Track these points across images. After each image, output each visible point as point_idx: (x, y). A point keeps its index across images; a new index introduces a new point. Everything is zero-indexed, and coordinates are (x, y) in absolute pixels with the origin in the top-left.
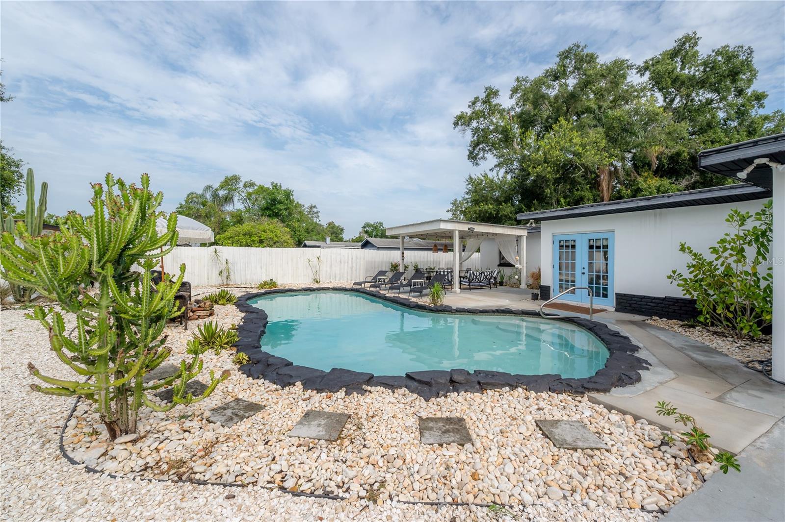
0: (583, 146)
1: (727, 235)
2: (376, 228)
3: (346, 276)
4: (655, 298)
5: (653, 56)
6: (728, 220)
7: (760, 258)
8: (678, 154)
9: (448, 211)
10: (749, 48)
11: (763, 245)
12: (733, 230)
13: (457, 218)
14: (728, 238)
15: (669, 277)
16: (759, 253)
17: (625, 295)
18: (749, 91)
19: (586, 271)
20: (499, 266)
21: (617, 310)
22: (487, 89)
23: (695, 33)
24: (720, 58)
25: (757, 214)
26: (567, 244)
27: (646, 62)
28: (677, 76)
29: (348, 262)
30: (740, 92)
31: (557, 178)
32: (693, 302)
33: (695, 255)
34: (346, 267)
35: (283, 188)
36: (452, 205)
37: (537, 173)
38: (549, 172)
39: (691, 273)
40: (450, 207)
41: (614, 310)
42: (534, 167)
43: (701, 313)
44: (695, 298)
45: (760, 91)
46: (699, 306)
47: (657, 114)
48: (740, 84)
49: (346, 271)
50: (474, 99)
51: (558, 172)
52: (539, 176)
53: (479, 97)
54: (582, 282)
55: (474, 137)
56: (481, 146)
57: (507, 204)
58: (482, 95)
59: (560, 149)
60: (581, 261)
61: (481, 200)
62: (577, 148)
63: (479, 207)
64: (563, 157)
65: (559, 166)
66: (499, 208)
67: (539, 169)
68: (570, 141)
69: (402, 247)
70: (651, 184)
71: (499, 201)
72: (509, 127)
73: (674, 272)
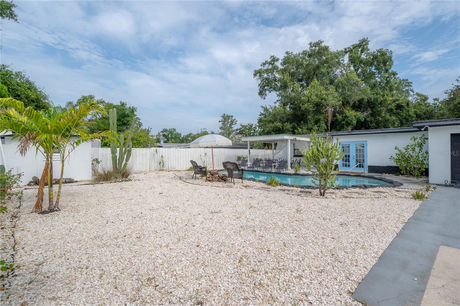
0: (327, 95)
1: (410, 144)
2: (171, 133)
4: (383, 167)
5: (349, 47)
6: (411, 139)
7: (420, 151)
8: (363, 99)
9: (219, 122)
10: (391, 51)
11: (421, 147)
12: (412, 142)
13: (225, 126)
14: (410, 145)
15: (390, 159)
16: (420, 150)
17: (372, 166)
18: (390, 71)
19: (355, 157)
20: (294, 156)
21: (368, 172)
22: (272, 57)
23: (367, 38)
24: (379, 54)
25: (420, 138)
26: (346, 146)
27: (345, 49)
28: (361, 60)
30: (387, 71)
31: (314, 110)
32: (398, 167)
33: (399, 150)
35: (128, 106)
37: (305, 107)
38: (311, 107)
39: (397, 156)
40: (221, 119)
41: (367, 172)
42: (303, 104)
43: (401, 170)
44: (399, 165)
45: (395, 71)
46: (400, 168)
47: (358, 82)
48: (387, 67)
50: (265, 62)
51: (314, 107)
52: (306, 109)
53: (267, 61)
54: (353, 162)
55: (261, 82)
56: (266, 88)
57: (288, 123)
58: (269, 60)
59: (315, 96)
60: (353, 153)
61: (273, 120)
62: (324, 96)
63: (273, 124)
64: (317, 100)
65: (315, 104)
66: (283, 125)
67: (306, 105)
68: (321, 92)
69: (249, 147)
70: (352, 114)
71: (282, 121)
72: (288, 81)
73: (392, 157)
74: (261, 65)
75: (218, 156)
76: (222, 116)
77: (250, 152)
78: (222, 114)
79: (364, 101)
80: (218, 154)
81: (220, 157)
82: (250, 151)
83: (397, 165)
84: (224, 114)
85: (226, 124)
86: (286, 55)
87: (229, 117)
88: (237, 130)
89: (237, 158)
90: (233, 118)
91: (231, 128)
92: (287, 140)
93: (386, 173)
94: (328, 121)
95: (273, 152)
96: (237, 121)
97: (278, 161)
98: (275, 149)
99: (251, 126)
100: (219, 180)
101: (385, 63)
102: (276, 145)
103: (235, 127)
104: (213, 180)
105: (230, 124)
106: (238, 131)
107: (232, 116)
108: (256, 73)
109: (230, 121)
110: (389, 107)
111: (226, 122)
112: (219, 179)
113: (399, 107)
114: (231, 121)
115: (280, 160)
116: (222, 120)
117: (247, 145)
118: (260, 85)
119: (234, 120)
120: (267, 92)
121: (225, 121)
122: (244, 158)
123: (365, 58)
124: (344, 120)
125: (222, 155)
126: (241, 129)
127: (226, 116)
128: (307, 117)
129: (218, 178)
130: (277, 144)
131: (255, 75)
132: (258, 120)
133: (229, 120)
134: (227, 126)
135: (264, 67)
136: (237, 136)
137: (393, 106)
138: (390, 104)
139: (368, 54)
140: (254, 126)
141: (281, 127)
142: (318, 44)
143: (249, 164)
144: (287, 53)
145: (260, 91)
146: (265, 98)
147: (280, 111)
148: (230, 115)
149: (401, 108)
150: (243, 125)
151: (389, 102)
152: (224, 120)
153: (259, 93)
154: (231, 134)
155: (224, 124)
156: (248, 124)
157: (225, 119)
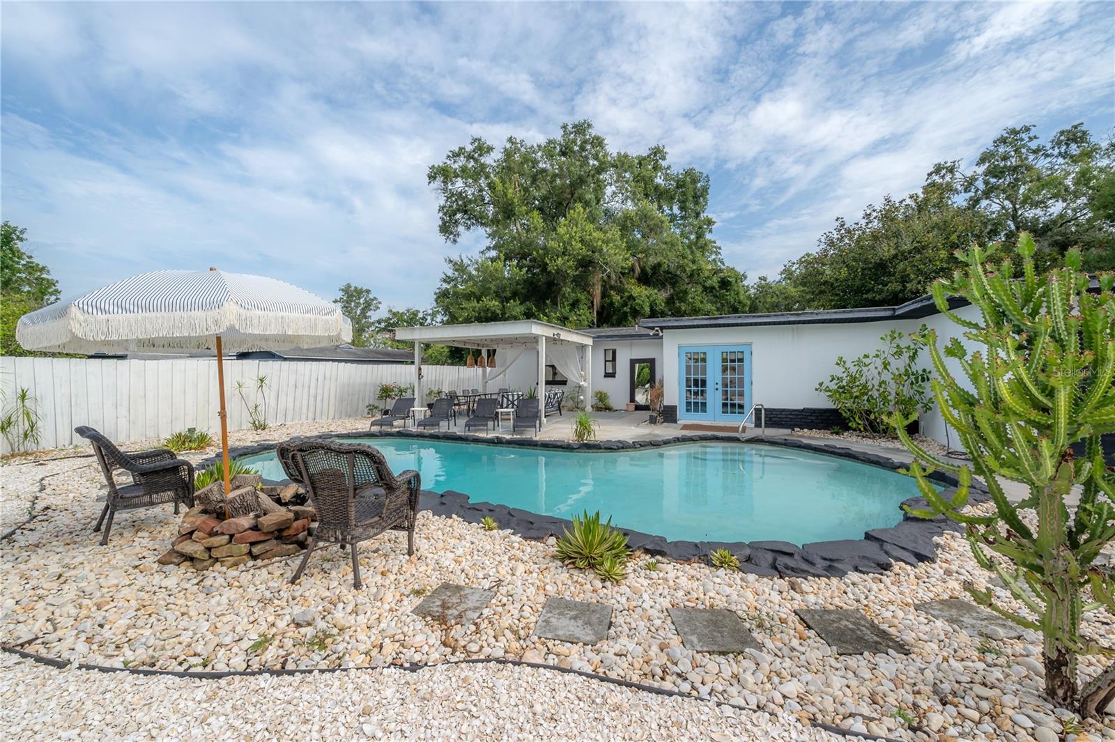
0: (605, 242)
3: (304, 410)
4: (794, 410)
6: (882, 338)
7: (909, 370)
8: (659, 265)
9: (336, 301)
10: (707, 176)
11: (914, 360)
15: (817, 390)
18: (703, 216)
19: (720, 386)
21: (756, 427)
22: (475, 139)
23: (664, 147)
24: (688, 178)
26: (696, 357)
28: (657, 187)
29: (309, 387)
30: (697, 215)
31: (577, 275)
33: (846, 368)
34: (305, 397)
36: (341, 293)
37: (556, 266)
38: (570, 267)
41: (753, 427)
42: (552, 259)
45: (710, 217)
47: (662, 222)
48: (699, 208)
49: (305, 402)
50: (457, 150)
51: (577, 269)
52: (558, 271)
53: (464, 149)
54: (714, 397)
55: (447, 201)
56: (459, 216)
57: (515, 301)
58: (469, 148)
59: (580, 241)
60: (714, 375)
61: (478, 293)
62: (600, 243)
63: (478, 302)
64: (584, 252)
65: (578, 261)
66: (503, 306)
67: (560, 261)
68: (590, 235)
69: (417, 360)
70: (642, 293)
71: (501, 297)
72: (516, 200)
73: (821, 384)
74: (449, 156)
75: (313, 386)
76: (343, 290)
77: (420, 374)
78: (342, 285)
79: (662, 268)
80: (314, 380)
81: (320, 391)
82: (420, 369)
83: (834, 407)
84: (349, 286)
85: (352, 309)
86: (508, 146)
87: (359, 292)
88: (379, 322)
89: (378, 392)
90: (371, 296)
91: (366, 318)
92: (535, 339)
93: (802, 428)
94: (593, 305)
95: (484, 372)
96: (380, 303)
97: (508, 400)
98: (492, 364)
99: (413, 314)
100: (256, 550)
101: (696, 198)
102: (491, 354)
103: (374, 316)
104: (215, 554)
105: (363, 309)
106: (383, 325)
107: (368, 291)
108: (435, 174)
109: (362, 301)
110: (709, 283)
111: (353, 304)
112: (252, 544)
113: (725, 284)
114: (366, 302)
115: (513, 395)
116: (341, 298)
117: (413, 354)
118: (443, 207)
119: (373, 300)
120: (461, 229)
121: (351, 301)
122: (401, 391)
123: (663, 183)
124: (625, 305)
125: (327, 382)
126: (389, 319)
127: (353, 288)
128: (560, 290)
129: (254, 536)
130: (494, 351)
131: (432, 177)
132: (435, 294)
133: (359, 299)
134: (356, 312)
135: (455, 162)
136: (379, 337)
137: (714, 281)
138: (708, 278)
139: (667, 177)
140: (420, 315)
141: (499, 312)
142: (581, 128)
143: (419, 410)
144: (510, 140)
145: (444, 223)
146: (455, 241)
147: (497, 270)
148: (364, 289)
149: (727, 286)
150: (394, 310)
151: (707, 274)
152: (348, 297)
153: (440, 226)
154: (364, 331)
155: (347, 307)
156: (408, 311)
157: (350, 296)
